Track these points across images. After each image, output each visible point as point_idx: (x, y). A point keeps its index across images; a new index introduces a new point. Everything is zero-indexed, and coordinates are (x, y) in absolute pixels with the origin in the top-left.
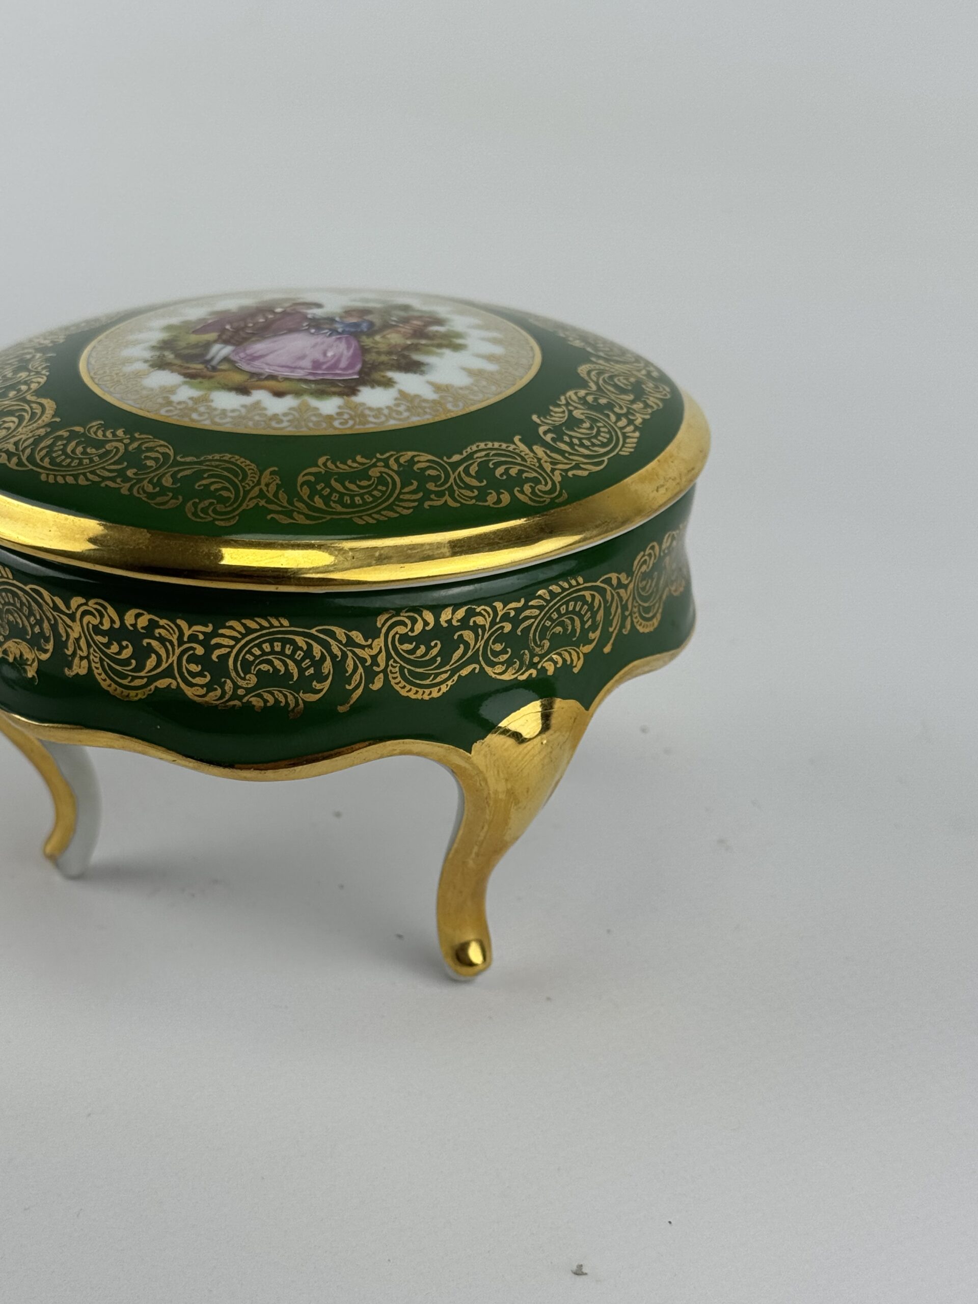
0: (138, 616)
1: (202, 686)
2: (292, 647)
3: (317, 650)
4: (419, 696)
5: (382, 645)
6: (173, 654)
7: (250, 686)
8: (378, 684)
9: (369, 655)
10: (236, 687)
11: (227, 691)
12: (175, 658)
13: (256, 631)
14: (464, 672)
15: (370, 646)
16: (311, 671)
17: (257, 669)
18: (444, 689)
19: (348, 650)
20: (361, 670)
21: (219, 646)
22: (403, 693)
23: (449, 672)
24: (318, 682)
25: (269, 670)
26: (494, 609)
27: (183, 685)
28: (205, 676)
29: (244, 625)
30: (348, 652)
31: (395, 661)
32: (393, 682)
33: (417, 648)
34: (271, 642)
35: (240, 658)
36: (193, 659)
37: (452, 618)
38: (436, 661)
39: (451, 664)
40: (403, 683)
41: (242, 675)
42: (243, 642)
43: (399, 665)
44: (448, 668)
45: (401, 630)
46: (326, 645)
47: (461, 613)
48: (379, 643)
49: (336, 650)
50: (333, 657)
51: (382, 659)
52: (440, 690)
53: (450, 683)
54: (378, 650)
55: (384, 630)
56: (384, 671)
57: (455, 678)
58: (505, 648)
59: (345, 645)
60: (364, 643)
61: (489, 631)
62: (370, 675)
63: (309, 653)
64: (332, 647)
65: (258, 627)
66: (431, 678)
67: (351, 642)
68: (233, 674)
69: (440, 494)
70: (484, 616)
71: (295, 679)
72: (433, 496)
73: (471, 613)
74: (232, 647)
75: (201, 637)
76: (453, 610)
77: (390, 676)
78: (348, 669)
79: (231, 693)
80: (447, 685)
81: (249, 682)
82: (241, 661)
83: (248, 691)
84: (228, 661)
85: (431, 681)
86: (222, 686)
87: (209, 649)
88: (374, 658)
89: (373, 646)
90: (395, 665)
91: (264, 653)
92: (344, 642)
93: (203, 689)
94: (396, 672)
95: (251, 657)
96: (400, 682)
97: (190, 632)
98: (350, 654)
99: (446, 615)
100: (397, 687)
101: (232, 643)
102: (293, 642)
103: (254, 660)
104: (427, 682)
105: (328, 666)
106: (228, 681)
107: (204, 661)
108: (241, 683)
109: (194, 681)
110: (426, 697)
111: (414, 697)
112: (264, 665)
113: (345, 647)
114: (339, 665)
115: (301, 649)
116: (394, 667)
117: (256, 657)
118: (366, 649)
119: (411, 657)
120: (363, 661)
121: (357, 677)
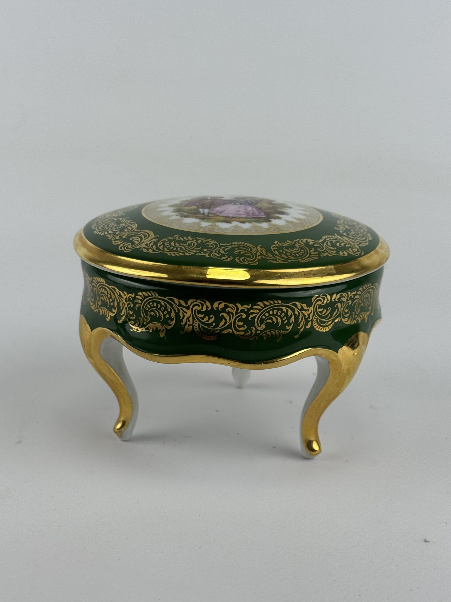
0: (219, 304)
1: (243, 331)
2: (281, 312)
3: (290, 312)
4: (322, 331)
5: (312, 309)
6: (232, 318)
7: (262, 329)
8: (309, 326)
9: (307, 314)
10: (257, 330)
11: (253, 332)
12: (233, 320)
13: (268, 306)
14: (336, 321)
15: (308, 310)
16: (286, 321)
17: (266, 322)
18: (330, 327)
19: (301, 312)
20: (304, 320)
21: (253, 313)
22: (317, 329)
23: (332, 321)
24: (288, 326)
25: (270, 322)
26: (348, 294)
27: (235, 332)
28: (245, 327)
29: (264, 304)
30: (301, 313)
31: (316, 316)
32: (314, 325)
33: (323, 310)
34: (273, 310)
35: (260, 318)
36: (241, 320)
37: (336, 298)
38: (328, 316)
39: (333, 317)
40: (317, 325)
41: (260, 325)
42: (262, 311)
43: (316, 318)
44: (331, 319)
45: (319, 303)
46: (293, 310)
47: (338, 296)
48: (311, 308)
49: (296, 313)
50: (295, 315)
51: (311, 316)
52: (328, 328)
53: (332, 325)
54: (311, 312)
55: (314, 303)
56: (312, 321)
57: (333, 323)
58: (348, 311)
59: (300, 310)
60: (306, 309)
61: (345, 303)
62: (307, 322)
63: (286, 314)
64: (295, 311)
65: (269, 304)
66: (326, 323)
67: (302, 309)
68: (256, 325)
69: (324, 252)
70: (345, 297)
71: (280, 325)
72: (322, 253)
73: (342, 296)
74: (257, 313)
75: (246, 310)
76: (336, 295)
77: (313, 322)
78: (299, 320)
79: (254, 333)
80: (331, 326)
81: (262, 328)
82: (260, 319)
83: (261, 331)
84: (255, 320)
85: (326, 324)
86: (251, 330)
87: (248, 315)
88: (309, 315)
89: (309, 310)
90: (315, 318)
91: (270, 315)
92: (300, 309)
93: (243, 332)
94: (315, 321)
95: (264, 317)
96: (316, 325)
97: (242, 308)
98: (301, 314)
99: (334, 297)
100: (315, 327)
101: (258, 311)
102: (281, 310)
103: (265, 318)
104: (325, 325)
105: (293, 319)
106: (254, 328)
107: (245, 321)
108: (259, 328)
109: (240, 329)
110: (324, 331)
111: (320, 331)
112: (269, 320)
113: (300, 311)
114: (296, 318)
115: (284, 312)
116: (315, 319)
117: (266, 317)
118: (307, 311)
119: (321, 314)
120: (305, 316)
121: (302, 323)
